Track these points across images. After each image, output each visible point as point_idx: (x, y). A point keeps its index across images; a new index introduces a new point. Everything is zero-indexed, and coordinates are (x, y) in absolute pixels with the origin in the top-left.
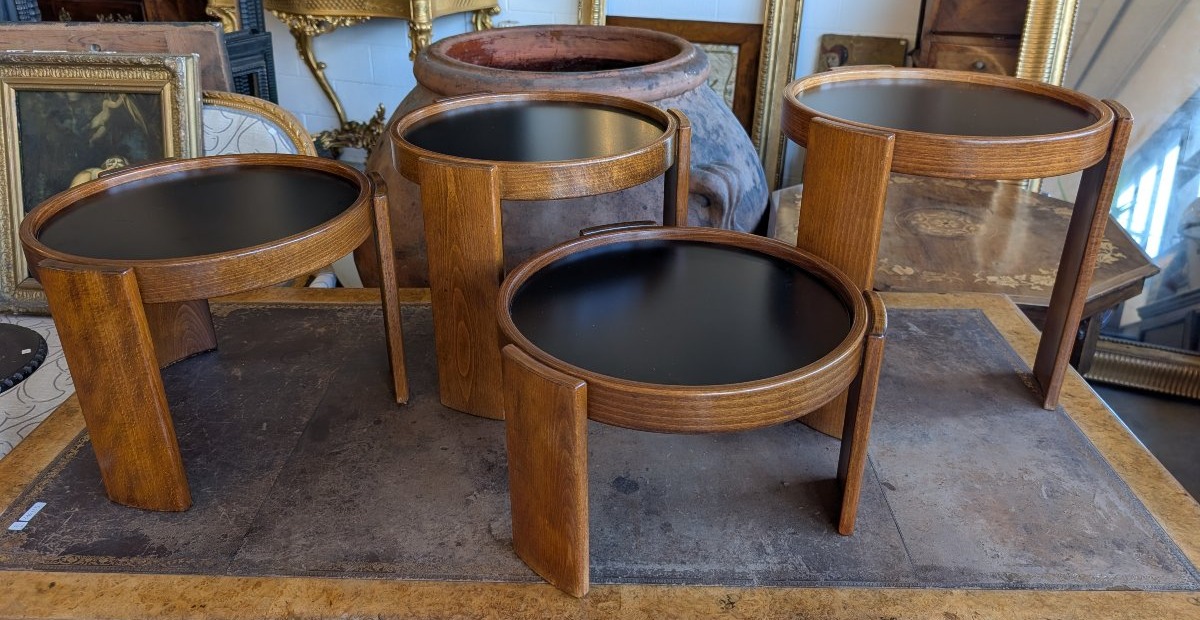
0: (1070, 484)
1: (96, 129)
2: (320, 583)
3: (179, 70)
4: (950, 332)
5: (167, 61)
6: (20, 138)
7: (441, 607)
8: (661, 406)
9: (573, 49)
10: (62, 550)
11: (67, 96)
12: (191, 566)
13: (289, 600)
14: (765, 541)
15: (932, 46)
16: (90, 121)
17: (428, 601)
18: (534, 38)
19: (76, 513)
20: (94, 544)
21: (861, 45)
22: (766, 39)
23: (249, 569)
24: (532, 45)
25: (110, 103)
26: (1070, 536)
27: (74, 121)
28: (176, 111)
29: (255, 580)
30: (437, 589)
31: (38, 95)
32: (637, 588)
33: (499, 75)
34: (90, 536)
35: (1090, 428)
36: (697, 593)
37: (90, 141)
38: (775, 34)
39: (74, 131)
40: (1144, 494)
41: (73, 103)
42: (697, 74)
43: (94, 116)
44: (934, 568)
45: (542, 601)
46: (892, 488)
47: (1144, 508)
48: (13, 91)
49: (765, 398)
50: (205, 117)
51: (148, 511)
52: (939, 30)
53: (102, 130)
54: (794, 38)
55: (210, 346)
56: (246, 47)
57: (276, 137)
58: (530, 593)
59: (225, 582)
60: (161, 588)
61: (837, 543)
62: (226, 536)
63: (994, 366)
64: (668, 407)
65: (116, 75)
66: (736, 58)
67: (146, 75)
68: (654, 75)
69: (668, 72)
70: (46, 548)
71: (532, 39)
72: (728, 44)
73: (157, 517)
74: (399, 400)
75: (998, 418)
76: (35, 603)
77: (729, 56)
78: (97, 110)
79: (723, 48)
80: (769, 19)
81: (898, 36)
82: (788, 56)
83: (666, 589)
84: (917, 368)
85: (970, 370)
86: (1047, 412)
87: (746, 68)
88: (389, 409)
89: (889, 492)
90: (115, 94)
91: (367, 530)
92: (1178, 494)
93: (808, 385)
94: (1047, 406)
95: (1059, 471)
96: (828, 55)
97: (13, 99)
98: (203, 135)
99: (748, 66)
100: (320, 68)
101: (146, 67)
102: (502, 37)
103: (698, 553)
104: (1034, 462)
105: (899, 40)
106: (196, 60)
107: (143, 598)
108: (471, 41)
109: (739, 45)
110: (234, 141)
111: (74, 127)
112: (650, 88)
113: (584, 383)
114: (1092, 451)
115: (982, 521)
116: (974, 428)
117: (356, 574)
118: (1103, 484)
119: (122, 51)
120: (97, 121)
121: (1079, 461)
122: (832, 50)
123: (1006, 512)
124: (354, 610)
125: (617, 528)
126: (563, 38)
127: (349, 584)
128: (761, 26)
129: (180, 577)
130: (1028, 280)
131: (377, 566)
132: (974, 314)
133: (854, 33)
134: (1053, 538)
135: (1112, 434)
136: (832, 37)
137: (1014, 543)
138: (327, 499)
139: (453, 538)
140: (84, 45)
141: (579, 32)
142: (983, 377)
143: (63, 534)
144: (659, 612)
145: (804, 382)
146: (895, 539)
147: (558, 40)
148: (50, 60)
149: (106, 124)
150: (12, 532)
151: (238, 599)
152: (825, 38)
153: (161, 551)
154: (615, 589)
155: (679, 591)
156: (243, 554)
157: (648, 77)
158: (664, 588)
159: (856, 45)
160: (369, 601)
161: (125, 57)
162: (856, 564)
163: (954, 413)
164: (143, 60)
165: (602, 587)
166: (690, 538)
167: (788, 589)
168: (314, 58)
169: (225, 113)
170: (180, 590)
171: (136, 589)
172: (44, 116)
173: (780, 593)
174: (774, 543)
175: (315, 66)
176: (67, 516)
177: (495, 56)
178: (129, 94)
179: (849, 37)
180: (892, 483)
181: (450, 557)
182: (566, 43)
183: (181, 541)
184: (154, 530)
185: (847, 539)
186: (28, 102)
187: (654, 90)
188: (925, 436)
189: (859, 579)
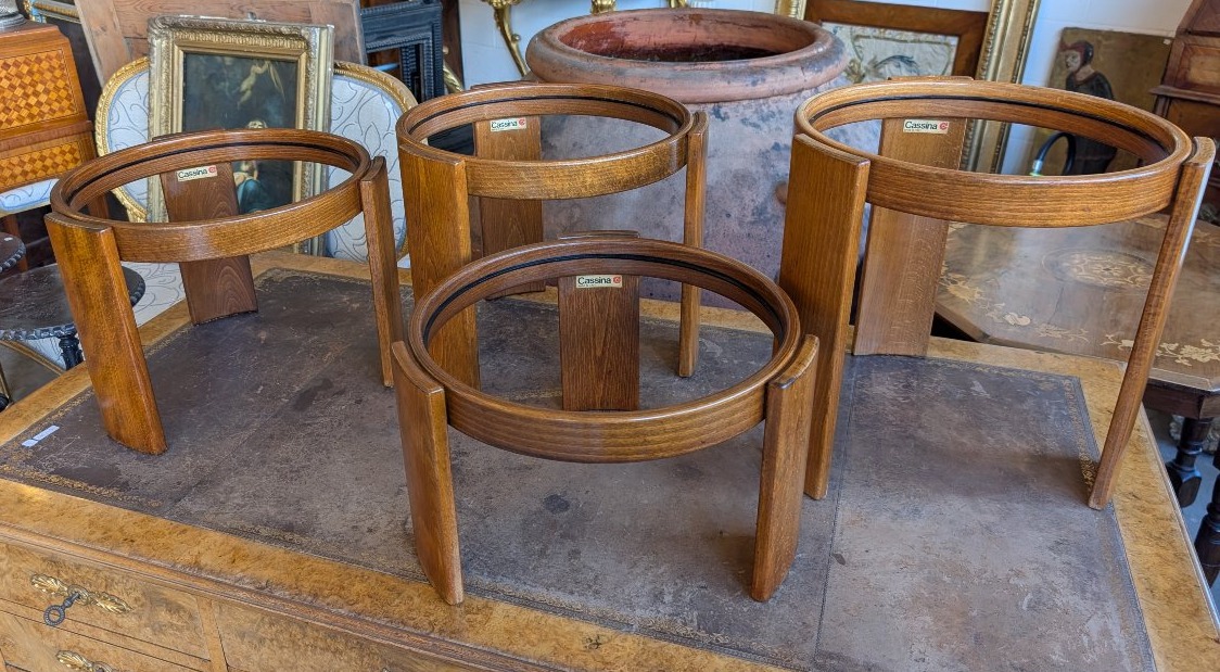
0: (1067, 598)
1: (244, 92)
2: (234, 541)
3: (312, 40)
4: (1021, 398)
5: (303, 31)
6: (184, 97)
7: (323, 585)
8: (507, 424)
9: (714, 34)
10: (52, 470)
11: (223, 61)
12: (140, 504)
13: (202, 550)
14: (669, 589)
15: (1185, 49)
16: (239, 85)
17: (315, 577)
18: (671, 22)
19: (78, 440)
20: (77, 470)
21: (1112, 42)
22: (990, 30)
23: (184, 517)
24: (669, 29)
25: (257, 69)
26: (1029, 657)
27: (227, 84)
28: (307, 80)
29: (183, 527)
30: (330, 568)
31: (201, 58)
32: (512, 609)
33: (595, 62)
34: (77, 463)
35: (1136, 540)
36: (566, 626)
37: (239, 104)
38: (1001, 25)
39: (227, 94)
40: (1159, 629)
41: (227, 67)
42: (820, 71)
43: (242, 81)
44: (839, 657)
45: (416, 600)
46: (842, 561)
47: (1148, 645)
48: (182, 53)
49: (613, 431)
50: (334, 87)
51: (130, 449)
52: (1197, 29)
53: (248, 93)
54: (1026, 30)
55: (252, 308)
56: (414, 18)
57: (391, 111)
58: (409, 591)
59: (160, 523)
60: (109, 518)
61: (746, 606)
62: (179, 483)
63: (1053, 446)
64: (514, 426)
65: (262, 42)
66: (954, 49)
67: (287, 44)
68: (762, 70)
69: (780, 68)
70: (41, 465)
71: (668, 23)
72: (946, 34)
73: (135, 456)
74: (387, 383)
75: (1021, 507)
76: (12, 511)
77: (946, 47)
78: (246, 76)
79: (940, 38)
80: (996, 7)
81: (1164, 34)
82: (1016, 51)
83: (540, 615)
84: (955, 434)
85: (1020, 446)
86: (1090, 511)
87: (964, 62)
88: (375, 391)
89: (835, 567)
90: (261, 61)
91: (298, 501)
92: (1207, 638)
93: (668, 426)
94: (1092, 503)
95: (1061, 581)
96: (1068, 52)
97: (181, 60)
98: (330, 104)
99: (967, 61)
100: (514, 40)
101: (287, 37)
102: (635, 19)
103: (593, 587)
104: (1035, 565)
105: (1164, 38)
106: (331, 31)
107: (91, 523)
108: (598, 23)
109: (959, 36)
110: (356, 112)
111: (226, 90)
112: (754, 83)
113: (441, 389)
114: (1121, 568)
115: (928, 619)
116: (985, 513)
117: (269, 539)
118: (1110, 606)
119: (273, 20)
120: (245, 85)
121: (1095, 575)
122: (1074, 47)
123: (964, 614)
124: (249, 572)
125: (525, 544)
126: (702, 22)
127: (258, 547)
128: (986, 14)
129: (127, 511)
130: (1177, 351)
131: (288, 536)
132: (1067, 382)
133: (1105, 28)
134: (1005, 655)
135: (1162, 552)
136: (1075, 31)
137: (953, 650)
138: (278, 466)
139: (369, 523)
140: (243, 12)
141: (721, 17)
142: (1032, 456)
143: (59, 457)
144: (521, 635)
145: (661, 422)
146: (814, 615)
147: (697, 24)
148: (211, 25)
149: (252, 88)
150: (23, 447)
151: (161, 541)
152: (1066, 31)
153: (124, 486)
154: (490, 604)
155: (552, 619)
156: (186, 503)
157: (753, 71)
158: (539, 614)
159: (1104, 43)
160: (266, 567)
161: (270, 27)
162: (753, 633)
163: (969, 492)
164: (285, 30)
165: (480, 599)
166: (593, 570)
167: (663, 643)
168: (510, 30)
169: (352, 85)
170: (121, 522)
171: (90, 515)
172: (204, 77)
173: (654, 645)
174: (677, 595)
175: (509, 37)
176: (69, 441)
177: (627, 39)
178: (272, 61)
179: (1098, 32)
180: (845, 556)
181: (356, 541)
182: (706, 28)
183: (144, 481)
184: (128, 466)
185: (758, 605)
186: (193, 63)
187: (758, 86)
188: (916, 510)
189: (748, 650)
